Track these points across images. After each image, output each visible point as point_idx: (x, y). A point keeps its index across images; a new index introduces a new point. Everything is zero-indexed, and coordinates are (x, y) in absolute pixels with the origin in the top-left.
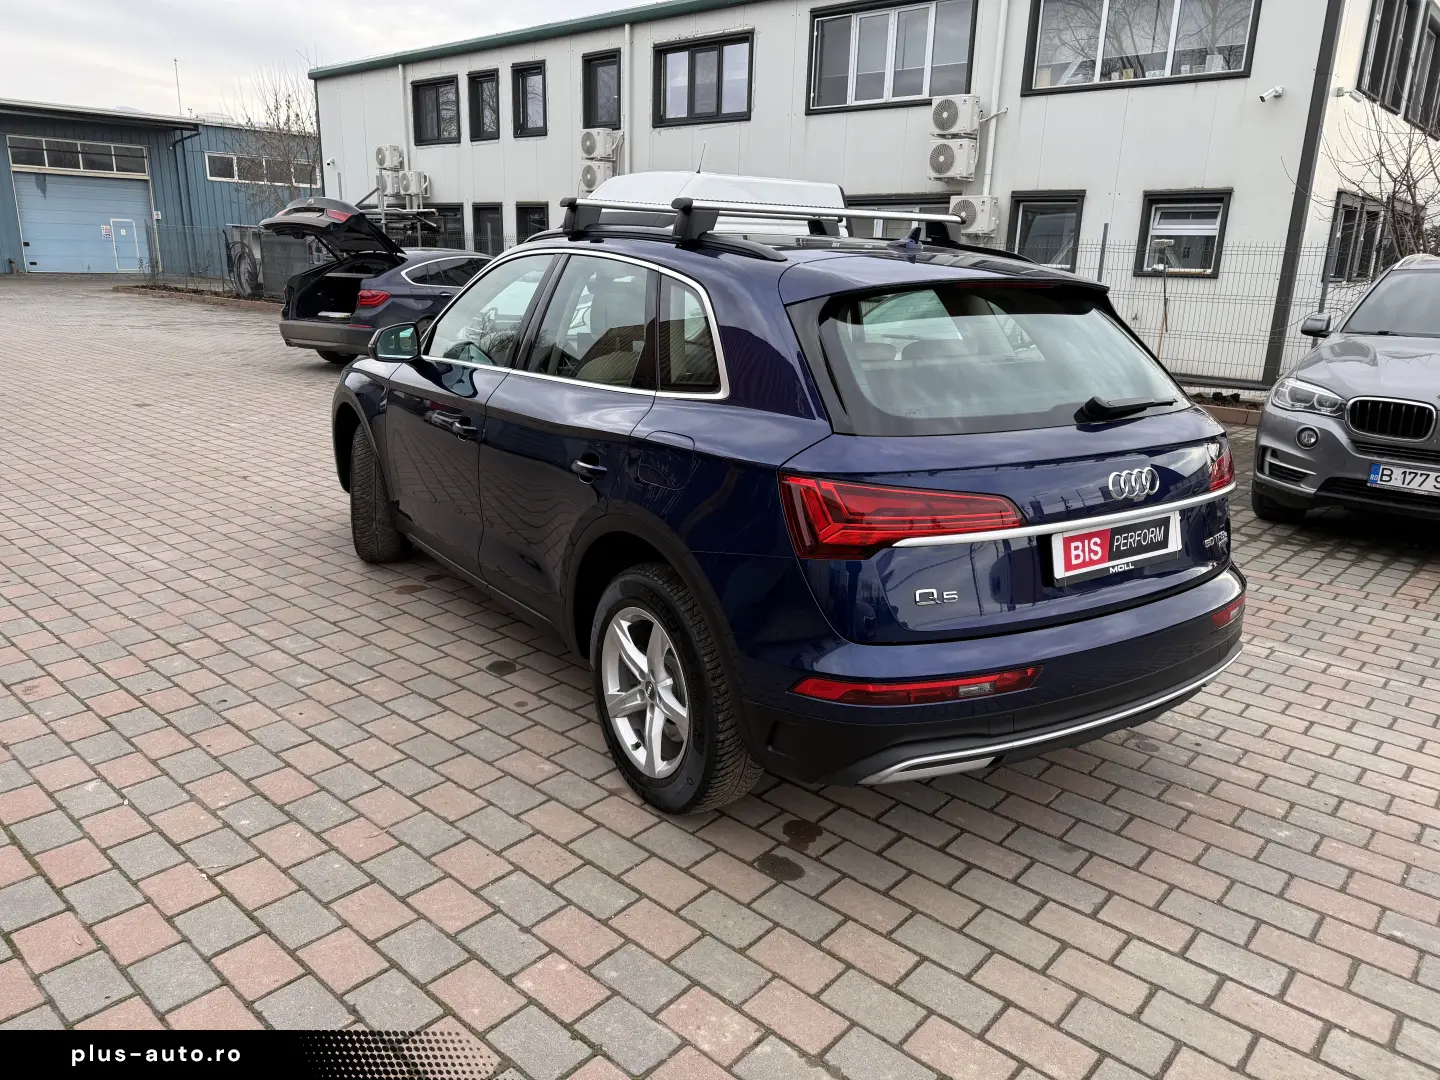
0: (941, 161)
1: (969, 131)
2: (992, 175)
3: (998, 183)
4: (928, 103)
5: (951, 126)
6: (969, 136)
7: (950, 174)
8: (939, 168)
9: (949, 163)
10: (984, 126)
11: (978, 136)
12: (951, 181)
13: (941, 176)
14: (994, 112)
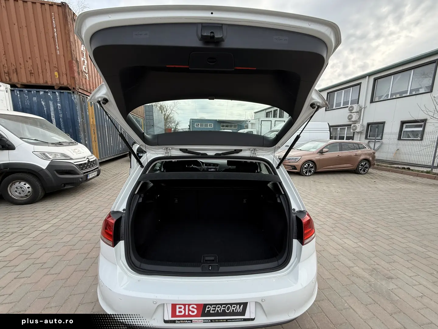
0: (350, 118)
1: (356, 111)
2: (363, 120)
3: (364, 120)
4: (348, 107)
5: (352, 111)
6: (356, 112)
7: (353, 120)
8: (349, 119)
9: (351, 118)
10: (361, 110)
11: (359, 112)
12: (353, 121)
13: (351, 120)
14: (363, 107)
